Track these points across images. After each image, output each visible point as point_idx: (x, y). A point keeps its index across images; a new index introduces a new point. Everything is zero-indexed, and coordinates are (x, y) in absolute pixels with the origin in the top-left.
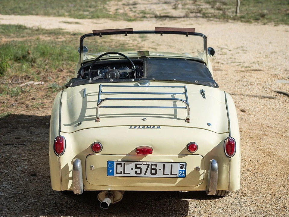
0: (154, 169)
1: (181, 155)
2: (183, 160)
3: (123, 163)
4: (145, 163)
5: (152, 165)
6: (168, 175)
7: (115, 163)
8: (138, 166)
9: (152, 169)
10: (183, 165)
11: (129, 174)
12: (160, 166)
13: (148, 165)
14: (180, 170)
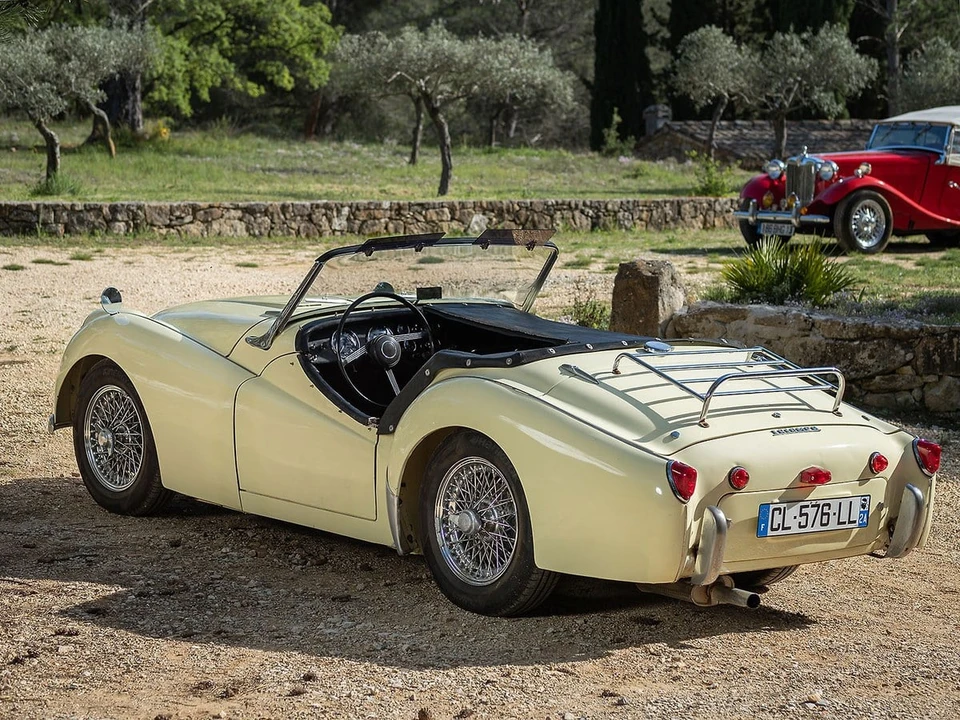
0: (826, 514)
1: (863, 480)
2: (864, 490)
3: (782, 506)
4: (814, 503)
5: (824, 505)
6: (845, 523)
7: (772, 507)
8: (804, 511)
9: (823, 514)
10: (865, 500)
11: (789, 528)
12: (834, 508)
13: (818, 506)
14: (861, 512)
